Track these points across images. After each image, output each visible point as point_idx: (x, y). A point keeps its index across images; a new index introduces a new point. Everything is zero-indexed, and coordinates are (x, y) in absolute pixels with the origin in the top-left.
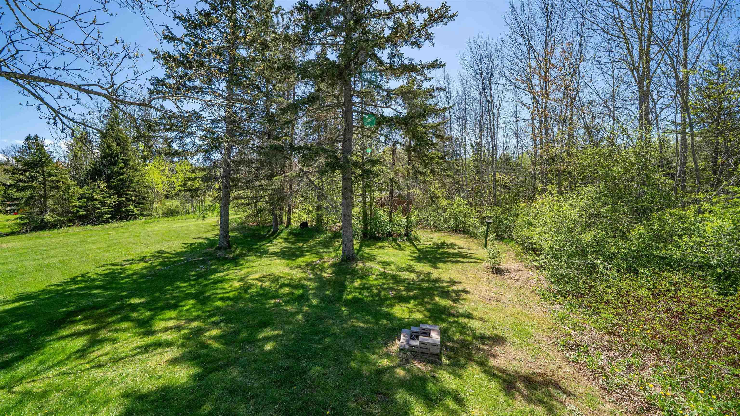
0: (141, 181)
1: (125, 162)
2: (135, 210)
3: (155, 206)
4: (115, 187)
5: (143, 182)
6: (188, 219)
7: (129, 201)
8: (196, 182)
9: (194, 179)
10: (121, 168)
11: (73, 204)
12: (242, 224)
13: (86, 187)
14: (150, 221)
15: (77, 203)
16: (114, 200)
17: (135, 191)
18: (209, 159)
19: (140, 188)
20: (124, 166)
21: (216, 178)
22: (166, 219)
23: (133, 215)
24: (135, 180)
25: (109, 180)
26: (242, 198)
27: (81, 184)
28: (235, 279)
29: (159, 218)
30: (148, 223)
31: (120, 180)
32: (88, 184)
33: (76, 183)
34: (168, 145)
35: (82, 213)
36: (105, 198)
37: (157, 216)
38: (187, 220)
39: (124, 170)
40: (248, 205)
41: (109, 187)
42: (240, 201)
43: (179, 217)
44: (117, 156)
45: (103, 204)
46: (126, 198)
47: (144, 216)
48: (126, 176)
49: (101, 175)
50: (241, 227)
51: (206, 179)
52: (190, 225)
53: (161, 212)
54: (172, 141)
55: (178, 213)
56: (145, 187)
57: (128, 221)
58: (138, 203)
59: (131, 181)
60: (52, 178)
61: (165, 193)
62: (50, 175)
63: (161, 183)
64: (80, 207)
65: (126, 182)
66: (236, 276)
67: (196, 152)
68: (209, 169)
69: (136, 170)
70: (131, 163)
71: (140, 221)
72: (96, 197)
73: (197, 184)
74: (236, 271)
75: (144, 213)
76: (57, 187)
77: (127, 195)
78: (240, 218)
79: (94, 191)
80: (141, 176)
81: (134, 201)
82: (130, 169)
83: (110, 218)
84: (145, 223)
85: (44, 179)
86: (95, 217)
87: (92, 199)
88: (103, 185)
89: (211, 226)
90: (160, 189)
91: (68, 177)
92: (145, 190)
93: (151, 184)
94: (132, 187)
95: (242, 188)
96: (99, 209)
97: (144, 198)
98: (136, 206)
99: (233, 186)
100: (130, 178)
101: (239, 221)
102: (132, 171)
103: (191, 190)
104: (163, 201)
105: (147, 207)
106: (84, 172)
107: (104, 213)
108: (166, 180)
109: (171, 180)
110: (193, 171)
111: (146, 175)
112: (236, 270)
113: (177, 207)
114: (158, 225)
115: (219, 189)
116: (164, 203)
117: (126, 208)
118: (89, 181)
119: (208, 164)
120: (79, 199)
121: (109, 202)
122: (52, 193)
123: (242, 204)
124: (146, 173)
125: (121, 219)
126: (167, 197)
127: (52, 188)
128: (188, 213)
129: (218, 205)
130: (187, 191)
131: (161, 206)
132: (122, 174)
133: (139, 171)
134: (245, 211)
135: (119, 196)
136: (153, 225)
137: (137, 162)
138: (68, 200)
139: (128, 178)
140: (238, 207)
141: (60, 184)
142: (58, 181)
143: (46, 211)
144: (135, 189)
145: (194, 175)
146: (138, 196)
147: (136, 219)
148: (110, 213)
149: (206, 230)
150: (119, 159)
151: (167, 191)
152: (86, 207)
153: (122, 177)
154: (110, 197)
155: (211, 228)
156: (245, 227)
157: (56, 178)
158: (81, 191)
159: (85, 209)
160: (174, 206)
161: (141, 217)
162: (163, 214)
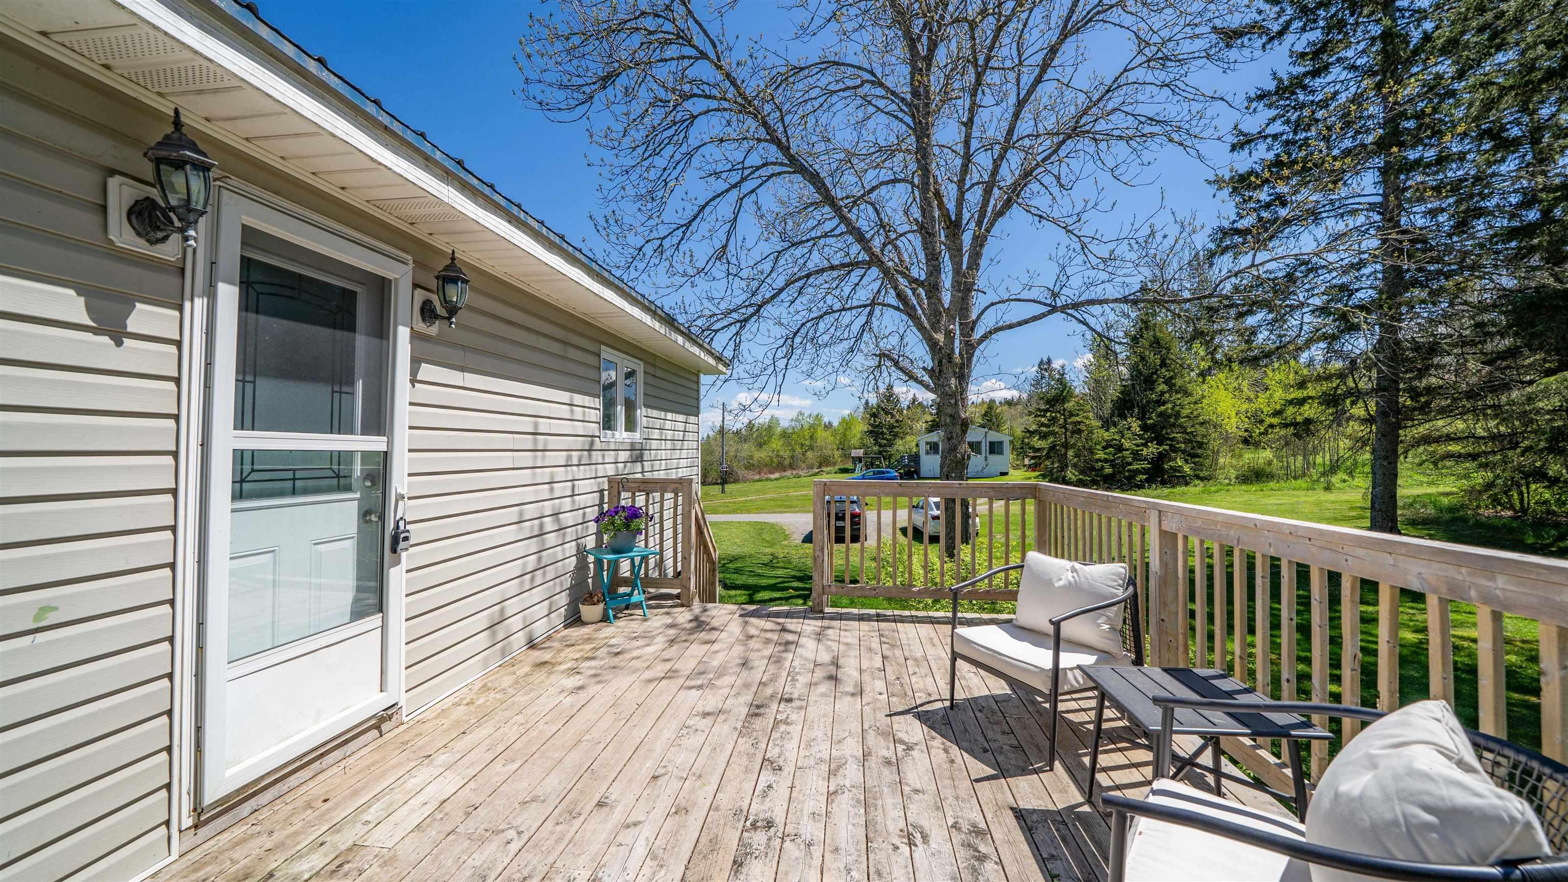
0: (1195, 413)
1: (1168, 381)
2: (1187, 469)
3: (1221, 460)
4: (1153, 426)
5: (1199, 415)
6: (1294, 489)
7: (1174, 449)
8: (1307, 407)
9: (1301, 402)
10: (1163, 393)
11: (1097, 457)
12: (1451, 509)
13: (1113, 430)
14: (1213, 489)
15: (1101, 455)
16: (1152, 450)
17: (1185, 432)
18: (1339, 354)
19: (1193, 426)
20: (1166, 388)
21: (1357, 395)
22: (1244, 487)
23: (1183, 477)
24: (1185, 412)
25: (1144, 414)
26: (1449, 438)
27: (1107, 424)
28: (1409, 626)
29: (1229, 484)
30: (1210, 492)
31: (1161, 414)
32: (1115, 425)
33: (1100, 424)
34: (1247, 342)
35: (1108, 470)
36: (1137, 445)
37: (1227, 481)
38: (1292, 492)
39: (1167, 395)
40: (1473, 457)
41: (1144, 428)
42: (1442, 449)
43: (1272, 484)
44: (1155, 373)
45: (1136, 456)
46: (1171, 446)
47: (1202, 479)
48: (1170, 406)
49: (1131, 408)
50: (1448, 516)
51: (1331, 400)
52: (1297, 502)
53: (1233, 474)
54: (1254, 333)
55: (1270, 476)
56: (1202, 424)
57: (1173, 487)
58: (1190, 455)
59: (1177, 415)
60: (1074, 419)
61: (1241, 434)
62: (1071, 415)
63: (1234, 413)
64: (1106, 461)
65: (1170, 417)
66: (1411, 620)
67: (1308, 343)
68: (1341, 376)
69: (1187, 393)
70: (1179, 382)
71: (1196, 488)
72: (1127, 444)
73: (1309, 411)
74: (1411, 611)
75: (1202, 475)
76: (1079, 432)
77: (1172, 439)
78: (1447, 494)
79: (1123, 436)
80: (1195, 403)
81: (1183, 452)
82: (1177, 392)
83: (1147, 480)
84: (1203, 492)
85: (1065, 420)
86: (1126, 478)
87: (1120, 448)
88: (1135, 425)
89: (1352, 508)
90: (1233, 425)
91: (1091, 414)
92: (1202, 430)
93: (1214, 418)
94: (1180, 426)
95: (1444, 412)
96: (1130, 464)
97: (1201, 445)
98: (1186, 461)
99: (1415, 409)
100: (1177, 408)
101: (1445, 501)
102: (1179, 396)
103: (1295, 424)
104: (1237, 451)
105: (1207, 462)
106: (1109, 405)
107: (1137, 472)
108: (1245, 407)
109: (1254, 406)
110: (1302, 385)
111: (1205, 401)
112: (1412, 608)
113: (1270, 463)
114: (1229, 498)
115: (1369, 420)
116: (1241, 456)
117: (1171, 463)
118: (1116, 419)
119: (1337, 365)
120: (1105, 448)
121: (1144, 453)
122: (1072, 441)
123: (1449, 456)
124: (1203, 397)
125: (1163, 483)
126: (1246, 441)
127: (1073, 432)
128: (1295, 478)
129: (1366, 456)
130: (1286, 426)
131: (1234, 462)
132: (1164, 404)
133: (1191, 395)
134: (1467, 476)
135: (1160, 443)
136: (1219, 498)
137: (1187, 379)
138: (1091, 451)
139: (1172, 409)
140: (1435, 464)
141: (1082, 427)
142: (1079, 423)
143: (1067, 466)
144: (1185, 428)
145: (1299, 394)
146: (1190, 441)
147: (1187, 484)
148: (1145, 471)
149: (1339, 516)
150: (1159, 377)
151: (1246, 431)
152: (1113, 461)
153: (1163, 408)
154: (1145, 445)
155: (1354, 513)
156: (1464, 520)
157: (1078, 419)
158: (1106, 435)
159: (1112, 463)
160: (1261, 461)
161: (1197, 482)
162: (1237, 478)
